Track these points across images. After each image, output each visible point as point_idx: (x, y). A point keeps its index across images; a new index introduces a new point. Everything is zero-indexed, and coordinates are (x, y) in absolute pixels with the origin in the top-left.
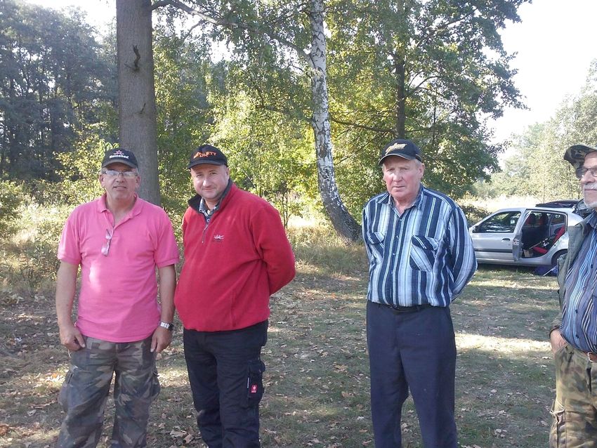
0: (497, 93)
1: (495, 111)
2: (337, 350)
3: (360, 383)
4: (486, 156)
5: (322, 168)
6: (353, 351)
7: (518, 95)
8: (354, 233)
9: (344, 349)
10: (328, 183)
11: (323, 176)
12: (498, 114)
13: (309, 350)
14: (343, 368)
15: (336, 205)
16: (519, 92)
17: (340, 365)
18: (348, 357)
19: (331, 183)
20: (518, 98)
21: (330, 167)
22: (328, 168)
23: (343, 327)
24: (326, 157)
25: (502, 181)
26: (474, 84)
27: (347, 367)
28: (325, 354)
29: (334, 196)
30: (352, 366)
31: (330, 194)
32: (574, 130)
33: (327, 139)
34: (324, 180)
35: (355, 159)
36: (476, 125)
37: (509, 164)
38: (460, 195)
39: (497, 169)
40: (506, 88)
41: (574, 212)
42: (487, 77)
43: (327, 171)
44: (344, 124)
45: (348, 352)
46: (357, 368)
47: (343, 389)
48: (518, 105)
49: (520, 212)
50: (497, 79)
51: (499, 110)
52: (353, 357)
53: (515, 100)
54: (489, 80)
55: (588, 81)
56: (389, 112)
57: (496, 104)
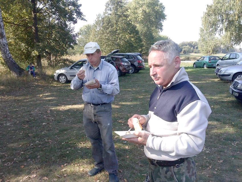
0: (74, 13)
1: (74, 21)
2: (23, 120)
3: (35, 130)
4: (72, 39)
5: (2, 43)
6: (29, 119)
7: (82, 15)
8: (20, 72)
9: (25, 119)
10: (5, 50)
11: (2, 47)
12: (75, 22)
13: (10, 121)
14: (26, 126)
15: (10, 60)
16: (82, 13)
17: (25, 125)
18: (28, 122)
19: (7, 50)
20: (82, 16)
21: (5, 43)
22: (5, 44)
23: (23, 111)
24: (3, 39)
25: (77, 48)
26: (64, 9)
27: (28, 125)
28: (18, 122)
29: (9, 56)
30: (30, 125)
31: (7, 55)
32: (102, 29)
33: (3, 30)
34: (3, 49)
35: (15, 39)
36: (66, 26)
37: (79, 41)
38: (62, 54)
39: (76, 44)
40: (78, 12)
41: (105, 60)
42: (70, 7)
43: (4, 45)
44: (8, 23)
45: (28, 120)
46: (32, 125)
47: (29, 133)
48: (83, 19)
49: (86, 61)
50: (74, 8)
51: (76, 21)
52: (30, 121)
53: (81, 17)
54: (71, 8)
55: (106, 10)
56: (29, 19)
57: (74, 18)
